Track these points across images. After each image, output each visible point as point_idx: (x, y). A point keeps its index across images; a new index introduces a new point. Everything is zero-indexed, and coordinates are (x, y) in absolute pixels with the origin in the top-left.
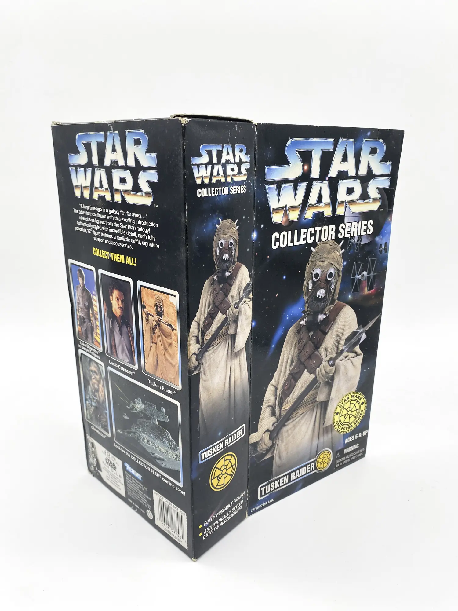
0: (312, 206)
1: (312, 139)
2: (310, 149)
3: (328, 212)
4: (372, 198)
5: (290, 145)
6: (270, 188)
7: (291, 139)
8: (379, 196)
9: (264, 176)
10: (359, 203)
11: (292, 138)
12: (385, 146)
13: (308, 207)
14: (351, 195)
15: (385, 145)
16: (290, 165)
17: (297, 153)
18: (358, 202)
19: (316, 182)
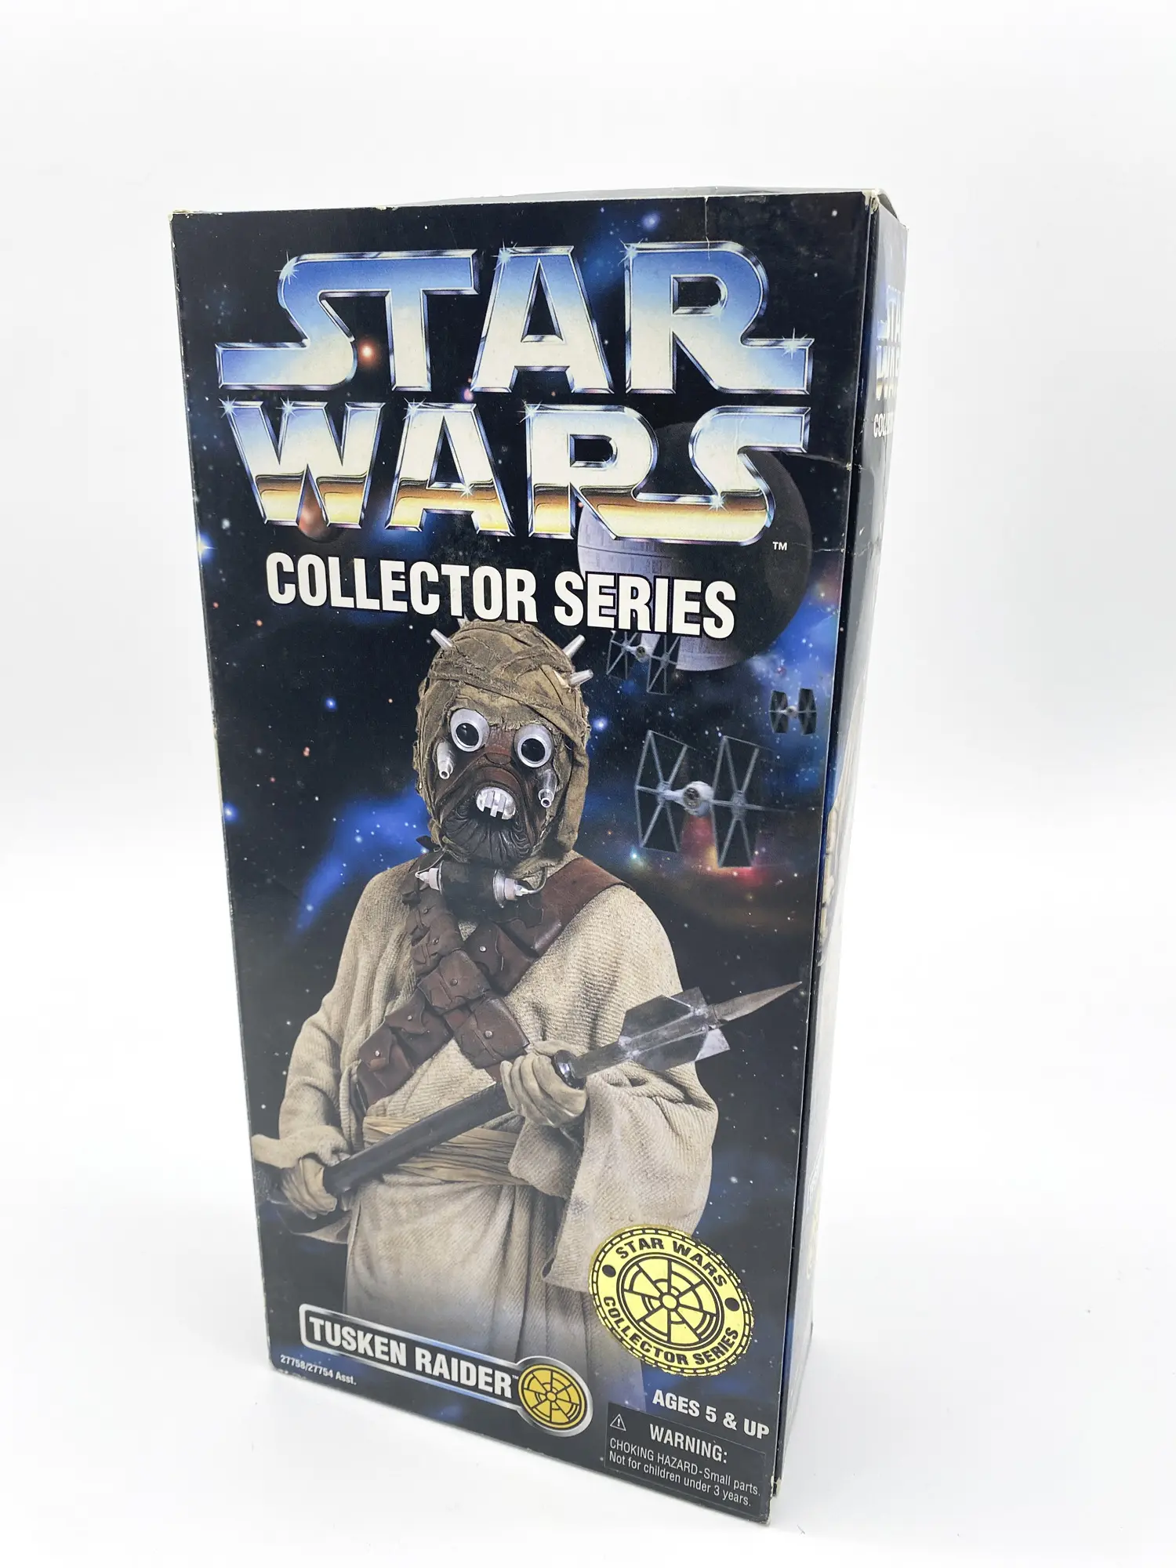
0: (415, 487)
1: (374, 254)
2: (373, 287)
3: (492, 517)
4: (719, 492)
5: (292, 277)
6: (238, 411)
7: (295, 259)
8: (759, 485)
9: (215, 374)
10: (647, 505)
11: (297, 253)
12: (760, 271)
13: (400, 487)
14: (599, 466)
15: (759, 266)
16: (304, 341)
17: (324, 302)
18: (642, 497)
19: (421, 404)
